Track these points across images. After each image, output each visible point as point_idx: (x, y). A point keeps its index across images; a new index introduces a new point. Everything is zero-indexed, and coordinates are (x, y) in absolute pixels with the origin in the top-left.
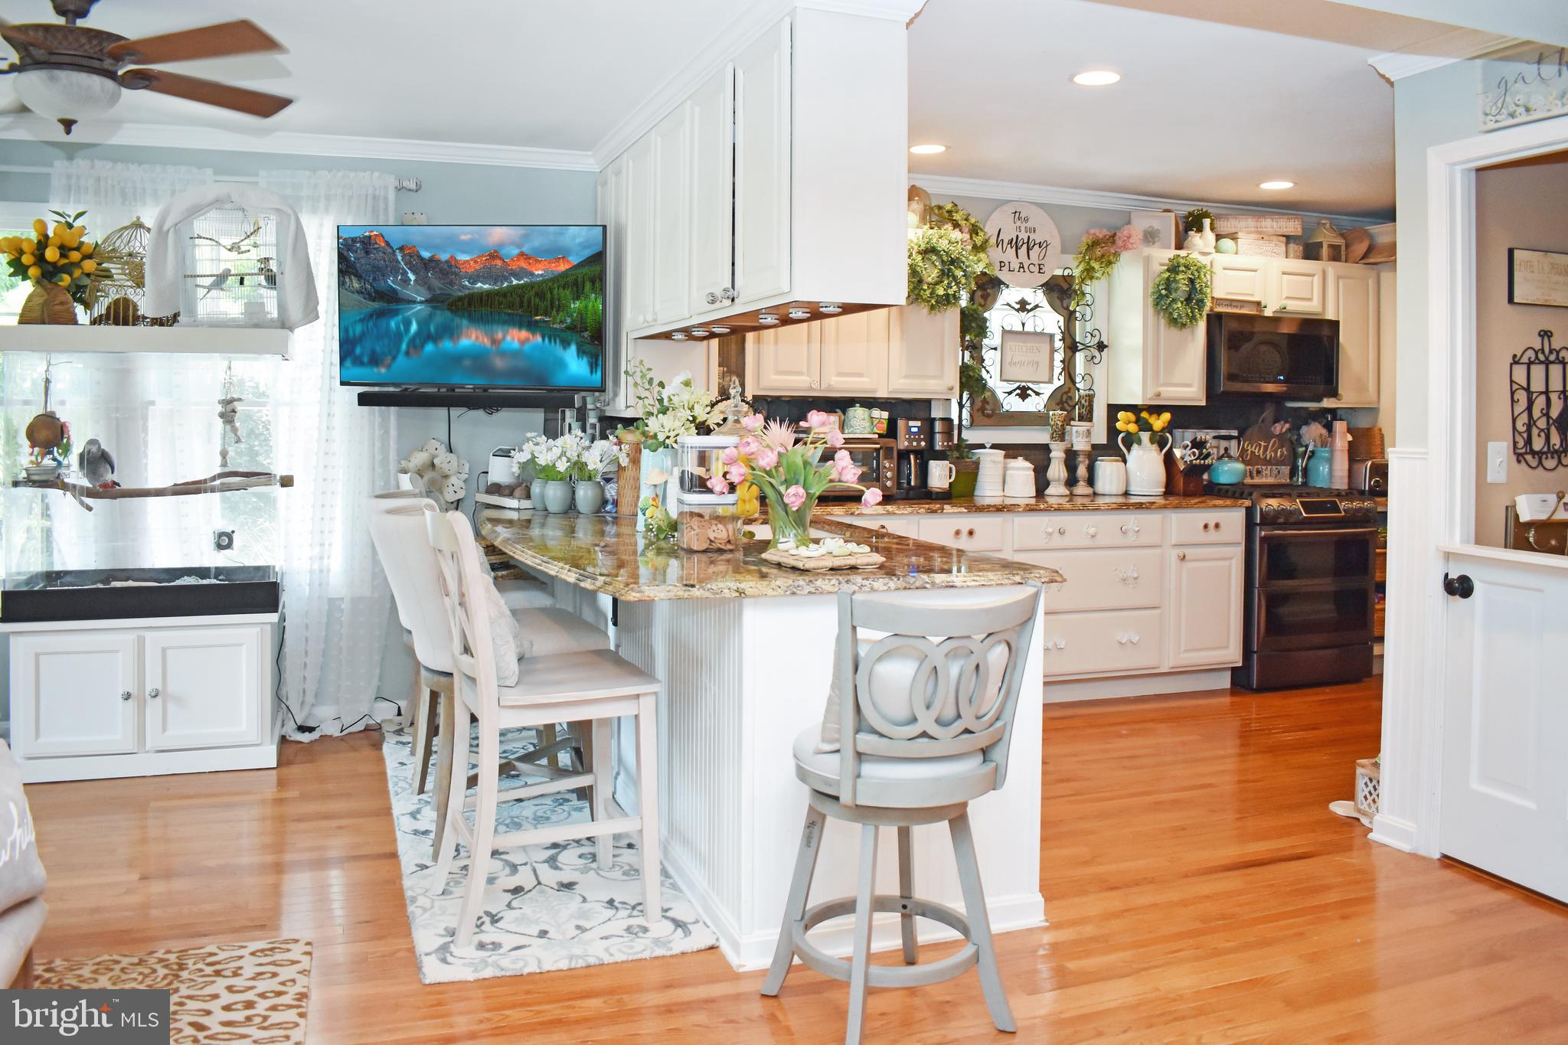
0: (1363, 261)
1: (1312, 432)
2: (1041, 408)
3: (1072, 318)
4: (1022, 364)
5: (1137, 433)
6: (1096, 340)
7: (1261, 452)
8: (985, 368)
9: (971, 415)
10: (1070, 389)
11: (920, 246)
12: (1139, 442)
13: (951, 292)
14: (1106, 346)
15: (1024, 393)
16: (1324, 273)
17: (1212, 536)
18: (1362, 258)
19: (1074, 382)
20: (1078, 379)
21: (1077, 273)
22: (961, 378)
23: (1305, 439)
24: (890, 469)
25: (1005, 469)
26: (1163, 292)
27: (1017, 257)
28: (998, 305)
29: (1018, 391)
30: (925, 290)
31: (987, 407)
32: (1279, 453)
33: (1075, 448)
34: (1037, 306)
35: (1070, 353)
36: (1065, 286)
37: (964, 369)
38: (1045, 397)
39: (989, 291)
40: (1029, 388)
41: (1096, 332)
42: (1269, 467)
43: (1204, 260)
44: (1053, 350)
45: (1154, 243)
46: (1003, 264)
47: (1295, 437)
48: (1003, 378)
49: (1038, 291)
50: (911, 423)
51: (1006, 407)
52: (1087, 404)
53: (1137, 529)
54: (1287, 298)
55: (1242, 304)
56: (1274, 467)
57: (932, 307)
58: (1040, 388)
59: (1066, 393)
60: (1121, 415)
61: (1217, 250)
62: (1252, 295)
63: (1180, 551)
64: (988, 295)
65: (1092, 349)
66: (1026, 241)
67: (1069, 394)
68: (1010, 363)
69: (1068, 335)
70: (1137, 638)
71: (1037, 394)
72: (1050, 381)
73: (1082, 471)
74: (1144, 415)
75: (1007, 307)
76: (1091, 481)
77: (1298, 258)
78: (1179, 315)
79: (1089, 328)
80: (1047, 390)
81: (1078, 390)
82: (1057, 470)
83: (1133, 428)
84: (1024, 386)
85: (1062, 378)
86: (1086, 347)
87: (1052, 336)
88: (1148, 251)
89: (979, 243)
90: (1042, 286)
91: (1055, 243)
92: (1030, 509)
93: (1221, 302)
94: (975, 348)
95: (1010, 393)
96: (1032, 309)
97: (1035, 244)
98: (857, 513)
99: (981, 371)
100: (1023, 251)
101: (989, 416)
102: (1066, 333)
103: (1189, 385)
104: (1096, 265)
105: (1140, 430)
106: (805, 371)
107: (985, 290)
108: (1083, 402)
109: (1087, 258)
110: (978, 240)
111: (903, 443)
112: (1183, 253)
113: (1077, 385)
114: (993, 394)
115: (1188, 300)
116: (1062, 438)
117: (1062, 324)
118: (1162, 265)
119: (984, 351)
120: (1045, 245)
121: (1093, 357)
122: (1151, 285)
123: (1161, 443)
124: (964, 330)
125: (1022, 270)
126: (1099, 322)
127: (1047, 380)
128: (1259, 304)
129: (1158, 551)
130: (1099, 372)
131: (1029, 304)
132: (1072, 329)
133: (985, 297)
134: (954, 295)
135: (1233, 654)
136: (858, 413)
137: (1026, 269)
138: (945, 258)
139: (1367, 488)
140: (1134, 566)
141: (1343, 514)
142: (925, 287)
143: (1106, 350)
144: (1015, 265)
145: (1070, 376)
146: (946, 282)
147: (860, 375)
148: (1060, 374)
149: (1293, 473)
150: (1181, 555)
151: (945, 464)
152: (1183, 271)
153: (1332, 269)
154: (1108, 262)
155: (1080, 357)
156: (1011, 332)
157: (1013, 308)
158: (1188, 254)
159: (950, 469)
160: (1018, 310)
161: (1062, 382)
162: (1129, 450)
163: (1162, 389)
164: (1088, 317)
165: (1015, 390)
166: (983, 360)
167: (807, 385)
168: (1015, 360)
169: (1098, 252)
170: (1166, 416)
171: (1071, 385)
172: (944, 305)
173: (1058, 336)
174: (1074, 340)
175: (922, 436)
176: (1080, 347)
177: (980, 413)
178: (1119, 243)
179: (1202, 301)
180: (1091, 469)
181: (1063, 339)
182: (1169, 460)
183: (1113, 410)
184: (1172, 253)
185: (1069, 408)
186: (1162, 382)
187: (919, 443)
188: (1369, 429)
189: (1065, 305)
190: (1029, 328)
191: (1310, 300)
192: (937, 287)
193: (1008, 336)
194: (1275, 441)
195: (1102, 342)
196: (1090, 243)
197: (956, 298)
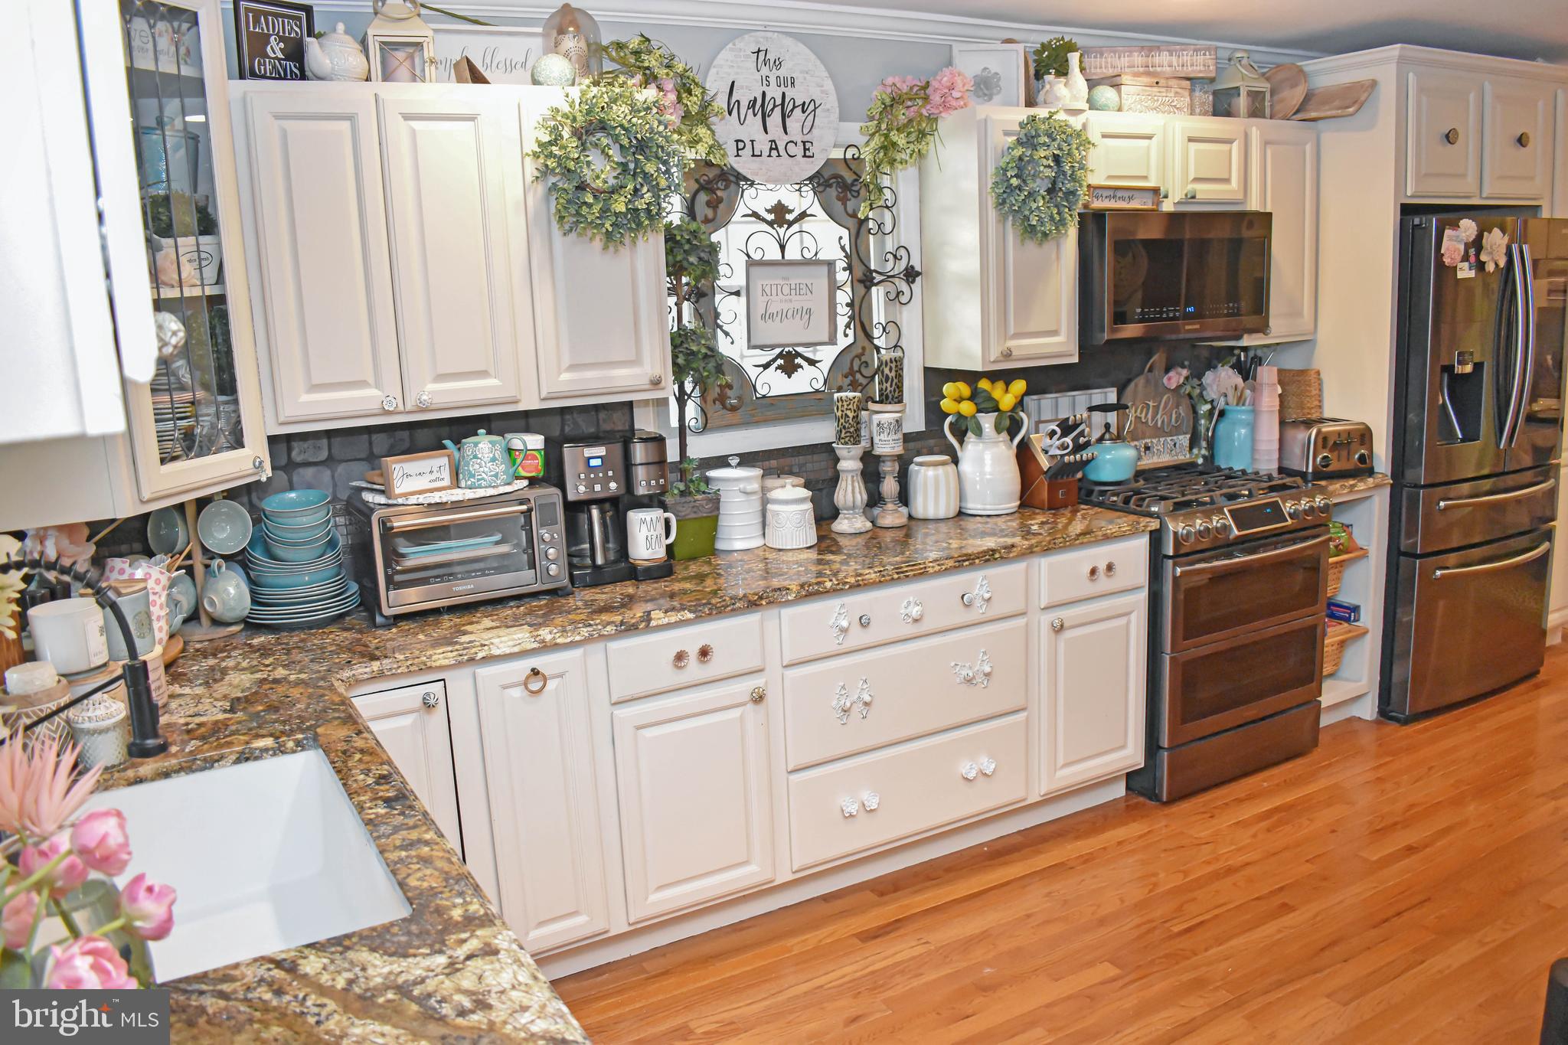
0: (1299, 116)
1: (1222, 380)
2: (819, 385)
3: (863, 230)
4: (784, 315)
5: (974, 417)
6: (902, 265)
7: (1150, 416)
8: (721, 327)
9: (702, 410)
10: (864, 348)
11: (574, 120)
12: (979, 432)
13: (641, 204)
14: (918, 274)
15: (789, 364)
16: (1247, 137)
17: (1104, 584)
18: (1295, 114)
19: (869, 337)
20: (876, 333)
21: (867, 154)
22: (675, 357)
23: (1211, 393)
24: (552, 544)
25: (765, 502)
26: (1015, 182)
27: (766, 133)
28: (737, 217)
29: (780, 362)
30: (589, 206)
31: (729, 393)
32: (1174, 416)
33: (878, 451)
34: (803, 215)
35: (861, 290)
36: (849, 177)
37: (680, 340)
38: (825, 366)
39: (719, 193)
40: (798, 355)
41: (902, 252)
42: (1162, 440)
43: (1076, 123)
44: (834, 287)
45: (990, 99)
46: (741, 145)
47: (1198, 391)
48: (753, 343)
49: (805, 189)
50: (588, 452)
51: (762, 390)
52: (893, 374)
53: (987, 596)
54: (1196, 180)
55: (1130, 193)
56: (1169, 439)
57: (609, 235)
58: (815, 352)
59: (859, 356)
60: (948, 388)
61: (1092, 105)
62: (1145, 178)
63: (1054, 616)
64: (720, 200)
65: (896, 281)
66: (779, 101)
67: (863, 359)
68: (763, 317)
69: (856, 256)
70: (993, 766)
71: (812, 362)
72: (832, 341)
73: (889, 486)
74: (984, 384)
75: (753, 219)
76: (904, 498)
77: (1205, 114)
78: (1040, 220)
79: (890, 246)
80: (827, 355)
81: (878, 349)
82: (850, 491)
83: (967, 408)
84: (789, 352)
85: (850, 332)
86: (889, 278)
87: (831, 264)
88: (983, 110)
89: (694, 110)
90: (810, 179)
91: (830, 102)
92: (810, 593)
93: (1100, 192)
94: (701, 295)
95: (766, 366)
96: (796, 220)
97: (794, 107)
98: (480, 655)
99: (715, 336)
100: (775, 119)
101: (734, 409)
102: (854, 256)
103: (1054, 333)
104: (900, 140)
105: (979, 411)
106: (371, 380)
107: (712, 191)
108: (887, 371)
109: (884, 126)
110: (693, 103)
111: (577, 490)
112: (1042, 112)
113: (876, 342)
114: (738, 370)
115: (1052, 191)
116: (856, 439)
117: (846, 241)
118: (1007, 133)
119: (718, 298)
120: (812, 107)
121: (899, 293)
122: (991, 169)
123: (1011, 426)
124: (675, 269)
125: (774, 153)
126: (907, 235)
127: (826, 339)
128: (1156, 191)
129: (1021, 622)
130: (910, 318)
131: (791, 211)
132: (862, 249)
133: (713, 205)
134: (648, 211)
135: (1133, 755)
136: (484, 447)
137: (782, 152)
138: (625, 142)
139: (1310, 470)
140: (985, 653)
141: (1290, 521)
142: (590, 199)
143: (918, 279)
144: (763, 146)
145: (864, 330)
146: (630, 187)
147: (483, 374)
148: (848, 326)
149: (1193, 443)
150: (1057, 623)
151: (655, 515)
152: (1044, 144)
153: (1256, 129)
154: (922, 131)
155: (877, 294)
156: (762, 263)
157: (764, 220)
158: (1051, 115)
159: (667, 522)
160: (771, 224)
161: (850, 340)
162: (961, 442)
163: (1011, 343)
164: (888, 228)
165: (774, 360)
166: (717, 315)
167: (375, 406)
168: (772, 309)
169: (902, 115)
170: (1019, 386)
171: (866, 343)
172: (631, 229)
173: (841, 264)
174: (868, 268)
175: (610, 473)
176: (878, 278)
177: (718, 405)
178: (936, 98)
179: (1073, 193)
180: (903, 478)
181: (849, 268)
182: (1024, 454)
183: (936, 378)
184: (1023, 114)
185: (864, 381)
186: (1012, 331)
187: (605, 487)
188: (1303, 372)
189: (850, 211)
190: (793, 253)
191: (1227, 181)
192: (615, 197)
193: (754, 270)
194: (1169, 398)
195: (912, 267)
196: (888, 101)
197: (653, 214)
